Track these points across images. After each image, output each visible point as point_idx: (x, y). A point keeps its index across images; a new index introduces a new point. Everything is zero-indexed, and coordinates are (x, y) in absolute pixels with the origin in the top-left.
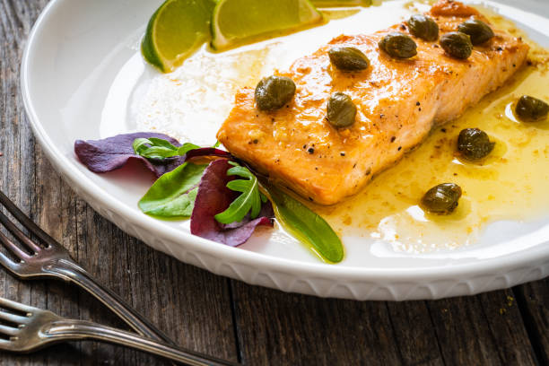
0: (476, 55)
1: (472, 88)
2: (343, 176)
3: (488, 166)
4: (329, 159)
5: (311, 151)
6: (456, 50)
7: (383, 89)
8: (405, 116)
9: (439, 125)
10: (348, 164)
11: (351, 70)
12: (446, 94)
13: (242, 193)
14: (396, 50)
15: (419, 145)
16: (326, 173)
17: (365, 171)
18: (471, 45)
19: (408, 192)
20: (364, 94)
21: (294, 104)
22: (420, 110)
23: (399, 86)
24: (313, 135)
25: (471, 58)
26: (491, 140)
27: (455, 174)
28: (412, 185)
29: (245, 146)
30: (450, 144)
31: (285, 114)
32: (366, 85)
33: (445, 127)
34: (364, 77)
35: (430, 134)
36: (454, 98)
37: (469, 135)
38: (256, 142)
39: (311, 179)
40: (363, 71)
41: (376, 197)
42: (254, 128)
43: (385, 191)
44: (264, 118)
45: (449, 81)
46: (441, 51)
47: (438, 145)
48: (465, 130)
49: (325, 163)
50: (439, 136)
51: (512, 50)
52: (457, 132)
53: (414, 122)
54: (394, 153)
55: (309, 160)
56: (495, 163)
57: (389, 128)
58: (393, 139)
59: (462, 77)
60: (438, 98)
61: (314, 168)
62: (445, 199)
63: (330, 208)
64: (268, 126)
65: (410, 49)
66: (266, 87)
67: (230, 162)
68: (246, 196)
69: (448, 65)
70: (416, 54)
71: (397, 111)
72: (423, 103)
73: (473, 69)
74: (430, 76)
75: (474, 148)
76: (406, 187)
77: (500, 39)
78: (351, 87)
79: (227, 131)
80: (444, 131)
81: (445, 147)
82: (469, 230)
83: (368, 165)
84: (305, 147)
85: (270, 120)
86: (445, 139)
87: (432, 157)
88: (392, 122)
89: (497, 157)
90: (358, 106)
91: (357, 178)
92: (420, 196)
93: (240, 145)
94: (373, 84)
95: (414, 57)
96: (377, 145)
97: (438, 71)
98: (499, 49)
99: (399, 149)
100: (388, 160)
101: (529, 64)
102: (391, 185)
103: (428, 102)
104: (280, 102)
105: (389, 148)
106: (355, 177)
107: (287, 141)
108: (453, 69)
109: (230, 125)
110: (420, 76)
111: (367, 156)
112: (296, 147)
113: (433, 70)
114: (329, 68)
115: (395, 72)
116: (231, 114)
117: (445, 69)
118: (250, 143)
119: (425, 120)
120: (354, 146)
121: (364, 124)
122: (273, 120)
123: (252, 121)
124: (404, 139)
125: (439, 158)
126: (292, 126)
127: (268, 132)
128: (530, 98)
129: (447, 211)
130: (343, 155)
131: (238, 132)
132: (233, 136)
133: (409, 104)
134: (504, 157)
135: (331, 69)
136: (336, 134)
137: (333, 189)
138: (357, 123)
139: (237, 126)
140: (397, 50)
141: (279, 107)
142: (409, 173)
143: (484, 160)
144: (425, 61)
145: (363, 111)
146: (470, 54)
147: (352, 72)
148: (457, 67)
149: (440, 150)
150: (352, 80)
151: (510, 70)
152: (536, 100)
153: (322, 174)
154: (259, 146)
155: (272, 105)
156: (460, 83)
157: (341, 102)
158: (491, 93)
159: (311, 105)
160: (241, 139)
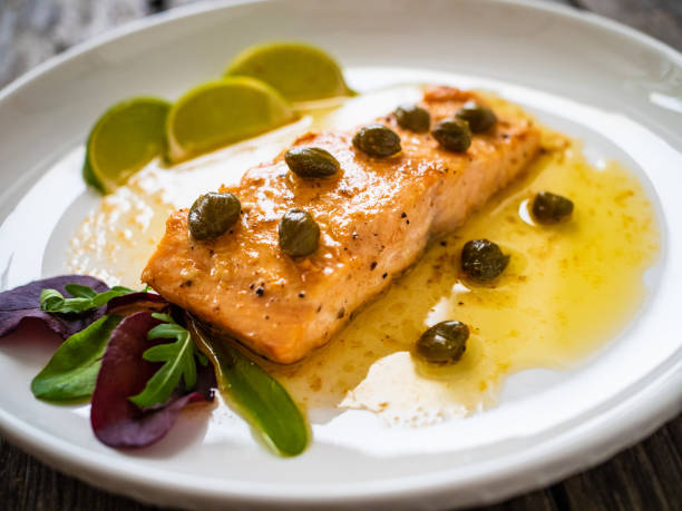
0: (478, 146)
1: (476, 187)
2: (304, 326)
3: (504, 288)
4: (283, 303)
5: (260, 293)
6: (452, 141)
7: (356, 199)
8: (386, 234)
9: (438, 237)
10: (309, 308)
11: (317, 176)
12: (443, 198)
13: (164, 363)
14: (374, 147)
15: (413, 266)
16: (279, 324)
17: (336, 313)
18: (469, 134)
19: (399, 335)
20: (332, 207)
21: (240, 229)
22: (408, 222)
23: (377, 193)
24: (262, 270)
25: (472, 149)
26: (504, 252)
27: (461, 304)
28: (405, 323)
29: (175, 290)
30: (452, 262)
31: (227, 243)
32: (336, 196)
33: (444, 240)
34: (333, 186)
35: (427, 249)
36: (454, 201)
37: (475, 249)
38: (189, 283)
39: (261, 332)
40: (331, 177)
41: (357, 345)
42: (188, 265)
43: (367, 336)
44: (200, 250)
45: (445, 182)
46: (434, 143)
47: (436, 264)
48: (470, 244)
49: (278, 309)
50: (438, 251)
51: (522, 137)
52: (461, 245)
53: (402, 240)
54: (377, 282)
55: (256, 305)
56: (512, 284)
57: (367, 251)
58: (374, 265)
59: (461, 173)
60: (432, 204)
61: (264, 316)
62: (447, 344)
63: (293, 368)
64: (206, 261)
65: (392, 144)
66: (200, 209)
67: (154, 315)
68: (170, 366)
69: (441, 161)
70: (399, 149)
71: (375, 227)
72: (411, 214)
73: (475, 163)
74: (419, 177)
75: (483, 266)
76: (396, 327)
77: (506, 125)
78: (316, 200)
79: (152, 272)
80: (443, 244)
81: (447, 266)
82: (483, 386)
83: (339, 304)
84: (252, 287)
85: (208, 253)
86: (446, 255)
87: (429, 281)
88: (370, 243)
89: (513, 275)
90: (323, 225)
91: (327, 324)
92: (414, 339)
93: (170, 289)
94: (344, 193)
95: (398, 154)
96: (350, 277)
97: (430, 169)
98: (505, 137)
99: (385, 276)
100: (370, 292)
101: (542, 153)
102: (377, 325)
103: (419, 211)
104: (219, 228)
105: (370, 278)
106: (322, 323)
107: (229, 281)
108: (449, 165)
109: (157, 264)
110: (405, 178)
111: (337, 294)
112: (242, 288)
113: (422, 169)
114: (287, 176)
115: (372, 175)
116: (159, 247)
117: (438, 167)
118: (182, 286)
119: (417, 233)
120: (317, 281)
121: (331, 250)
122: (212, 253)
123: (185, 256)
124: (389, 262)
125: (438, 282)
126: (234, 259)
127: (204, 268)
128: (549, 195)
129: (451, 360)
130: (301, 296)
131: (167, 272)
132: (161, 278)
133: (391, 216)
134: (523, 274)
135: (291, 178)
136: (294, 267)
137: (289, 345)
138: (322, 249)
139: (166, 264)
140: (376, 147)
141: (219, 234)
142: (400, 306)
143: (498, 282)
144: (412, 157)
145: (329, 231)
146: (469, 144)
147: (317, 180)
148: (455, 163)
149: (441, 271)
150: (317, 190)
151: (521, 161)
152: (557, 197)
153: (275, 326)
154: (194, 289)
155: (209, 233)
156: (460, 183)
157: (296, 222)
158: (501, 191)
159: (262, 228)
160: (170, 281)
